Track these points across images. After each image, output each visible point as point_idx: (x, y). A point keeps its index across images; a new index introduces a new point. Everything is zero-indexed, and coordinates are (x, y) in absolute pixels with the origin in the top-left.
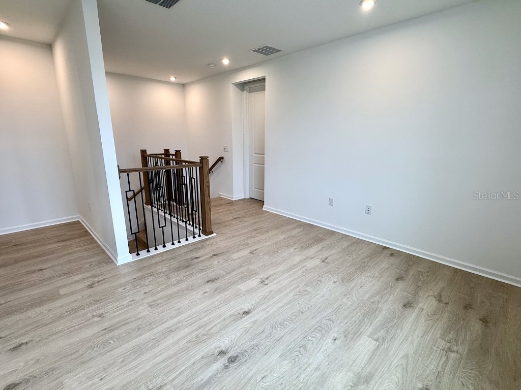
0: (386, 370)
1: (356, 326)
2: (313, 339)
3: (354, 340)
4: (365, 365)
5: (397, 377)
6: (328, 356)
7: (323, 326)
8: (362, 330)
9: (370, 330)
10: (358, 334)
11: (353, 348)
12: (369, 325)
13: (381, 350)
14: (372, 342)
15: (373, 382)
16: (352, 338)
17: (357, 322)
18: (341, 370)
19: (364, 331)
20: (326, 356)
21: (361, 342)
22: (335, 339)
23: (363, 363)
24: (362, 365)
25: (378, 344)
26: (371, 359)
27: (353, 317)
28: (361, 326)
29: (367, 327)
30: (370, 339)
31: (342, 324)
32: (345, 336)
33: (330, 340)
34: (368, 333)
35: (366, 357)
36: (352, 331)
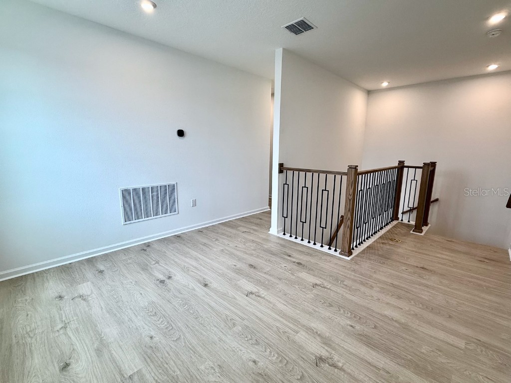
0: (95, 370)
1: (159, 362)
2: (160, 321)
3: (143, 353)
4: (111, 355)
5: (82, 377)
6: (137, 329)
7: (172, 332)
8: (152, 366)
9: (148, 376)
10: (149, 360)
11: (134, 349)
12: (156, 378)
13: (117, 376)
14: (131, 371)
15: (93, 354)
16: (146, 353)
17: (165, 365)
18: (119, 335)
19: (149, 368)
20: (138, 327)
21: (137, 360)
22: (151, 338)
23: (114, 353)
24: (113, 352)
25: (125, 376)
26: (114, 361)
27: (175, 363)
28: (158, 368)
29: (153, 375)
30: (136, 370)
31: (168, 349)
32: (151, 347)
33: (153, 333)
34: (144, 371)
35: (118, 358)
36: (154, 356)
